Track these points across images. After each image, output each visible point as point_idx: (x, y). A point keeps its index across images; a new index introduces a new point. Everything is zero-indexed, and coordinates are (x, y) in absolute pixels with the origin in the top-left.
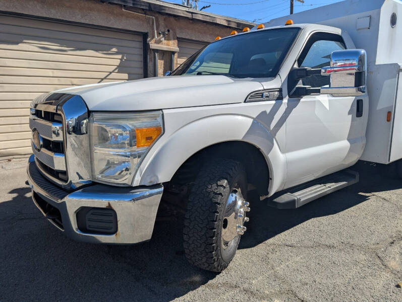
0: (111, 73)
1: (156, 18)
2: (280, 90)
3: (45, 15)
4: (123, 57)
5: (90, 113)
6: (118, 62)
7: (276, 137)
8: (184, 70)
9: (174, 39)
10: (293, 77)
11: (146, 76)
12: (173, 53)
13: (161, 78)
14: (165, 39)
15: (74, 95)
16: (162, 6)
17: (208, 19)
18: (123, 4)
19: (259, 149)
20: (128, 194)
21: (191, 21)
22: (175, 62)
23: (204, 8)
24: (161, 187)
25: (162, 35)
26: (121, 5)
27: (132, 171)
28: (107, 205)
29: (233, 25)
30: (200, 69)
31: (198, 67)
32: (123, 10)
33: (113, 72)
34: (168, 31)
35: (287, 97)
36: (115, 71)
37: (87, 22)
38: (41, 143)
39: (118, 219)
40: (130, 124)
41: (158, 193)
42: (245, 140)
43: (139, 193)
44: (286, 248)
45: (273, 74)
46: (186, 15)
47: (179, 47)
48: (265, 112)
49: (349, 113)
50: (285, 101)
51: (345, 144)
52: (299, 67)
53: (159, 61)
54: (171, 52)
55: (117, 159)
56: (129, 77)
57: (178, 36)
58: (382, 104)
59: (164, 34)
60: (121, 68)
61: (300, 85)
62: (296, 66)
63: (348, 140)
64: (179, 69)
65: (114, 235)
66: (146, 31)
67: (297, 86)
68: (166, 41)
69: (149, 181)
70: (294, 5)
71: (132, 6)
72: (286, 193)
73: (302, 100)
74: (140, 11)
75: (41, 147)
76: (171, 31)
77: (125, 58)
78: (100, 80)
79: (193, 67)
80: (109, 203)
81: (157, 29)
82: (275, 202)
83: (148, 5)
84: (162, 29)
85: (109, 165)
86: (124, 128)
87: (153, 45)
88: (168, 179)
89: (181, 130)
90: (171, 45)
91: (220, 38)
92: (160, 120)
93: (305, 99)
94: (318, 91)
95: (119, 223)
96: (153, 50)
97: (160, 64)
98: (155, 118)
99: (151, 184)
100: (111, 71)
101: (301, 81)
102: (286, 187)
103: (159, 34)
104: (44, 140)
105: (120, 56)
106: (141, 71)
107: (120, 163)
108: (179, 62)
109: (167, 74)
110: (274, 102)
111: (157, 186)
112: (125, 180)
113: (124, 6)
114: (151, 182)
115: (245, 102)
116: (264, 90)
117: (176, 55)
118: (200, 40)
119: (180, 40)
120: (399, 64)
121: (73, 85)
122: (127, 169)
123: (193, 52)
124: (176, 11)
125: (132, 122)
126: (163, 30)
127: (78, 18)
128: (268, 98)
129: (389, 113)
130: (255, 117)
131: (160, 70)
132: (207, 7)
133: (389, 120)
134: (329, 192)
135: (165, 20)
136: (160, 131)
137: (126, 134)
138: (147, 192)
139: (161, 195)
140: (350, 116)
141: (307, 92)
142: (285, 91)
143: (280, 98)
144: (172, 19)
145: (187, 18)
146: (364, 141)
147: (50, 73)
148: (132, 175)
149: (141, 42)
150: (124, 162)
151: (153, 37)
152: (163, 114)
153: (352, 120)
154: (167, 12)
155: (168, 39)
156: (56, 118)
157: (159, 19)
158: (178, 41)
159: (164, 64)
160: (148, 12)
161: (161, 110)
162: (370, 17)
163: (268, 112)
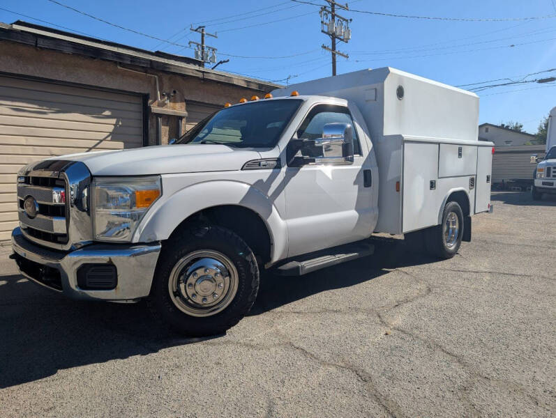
0: (101, 141)
1: (159, 77)
2: (278, 160)
3: (20, 72)
4: (117, 122)
5: (92, 177)
6: (111, 128)
7: (275, 202)
8: (191, 138)
9: (181, 101)
10: (292, 147)
11: (146, 143)
12: (181, 118)
13: (164, 146)
14: (170, 101)
15: (76, 162)
16: (167, 64)
17: (223, 80)
18: (118, 61)
19: (257, 214)
20: (127, 250)
21: (202, 81)
22: (183, 129)
23: (221, 62)
24: (159, 244)
25: (166, 98)
26: (116, 62)
27: (132, 230)
28: (108, 260)
29: (254, 87)
30: (209, 137)
31: (207, 134)
32: (119, 67)
33: (105, 139)
34: (175, 92)
35: (286, 166)
36: (108, 139)
37: (72, 81)
38: (37, 209)
39: (118, 273)
40: (131, 187)
41: (156, 250)
42: (242, 205)
43: (137, 249)
44: (293, 314)
45: (272, 144)
46: (196, 74)
47: (187, 111)
48: (262, 180)
49: (355, 183)
50: (284, 169)
51: (353, 213)
52: (299, 137)
53: (162, 127)
54: (177, 116)
55: (117, 220)
56: (125, 146)
57: (186, 98)
58: (391, 175)
59: (168, 95)
60: (115, 136)
61: (299, 154)
62: (296, 137)
63: (357, 209)
64: (187, 135)
65: (114, 291)
66: (147, 92)
67: (296, 156)
68: (172, 104)
69: (147, 238)
70: (337, 60)
71: (129, 63)
72: (292, 261)
73: (302, 169)
74: (139, 69)
75: (37, 213)
76: (177, 92)
77: (120, 124)
78: (87, 149)
79: (201, 135)
80: (110, 259)
81: (161, 90)
82: (280, 270)
83: (149, 62)
84: (166, 90)
85: (111, 225)
86: (125, 191)
87: (155, 109)
88: (166, 237)
89: (178, 193)
90: (179, 109)
91: (230, 105)
92: (158, 183)
93: (305, 168)
94: (314, 161)
95: (119, 278)
96: (155, 114)
97: (164, 130)
98: (154, 181)
99: (149, 241)
100: (102, 139)
101: (299, 152)
102: (291, 255)
103: (163, 96)
104: (40, 206)
105: (114, 121)
106: (140, 139)
107: (120, 225)
108: (187, 127)
109: (172, 142)
110: (271, 171)
111: (156, 243)
112: (125, 237)
113: (120, 63)
114: (149, 239)
115: (242, 169)
116: (262, 159)
117: (184, 120)
118: (214, 103)
119: (189, 104)
120: (403, 135)
121: (52, 155)
122: (128, 228)
123: (204, 117)
124: (183, 69)
125: (132, 186)
126: (168, 91)
127: (62, 76)
128: (265, 167)
129: (398, 183)
130: (252, 183)
131: (164, 139)
132: (224, 62)
133: (398, 190)
134: (339, 262)
135: (170, 79)
136: (158, 194)
137: (127, 197)
138: (146, 248)
139: (159, 253)
140: (357, 187)
141: (306, 162)
142: (284, 160)
143: (278, 167)
144: (179, 78)
145: (198, 77)
146: (377, 212)
147: (23, 140)
148: (132, 232)
149: (140, 104)
150: (124, 223)
151: (156, 99)
152: (161, 179)
153: (359, 190)
154: (173, 71)
155: (175, 101)
156: (57, 183)
157: (164, 79)
158: (187, 104)
159: (169, 131)
160: (149, 71)
161: (159, 175)
162: (376, 89)
163: (265, 180)
